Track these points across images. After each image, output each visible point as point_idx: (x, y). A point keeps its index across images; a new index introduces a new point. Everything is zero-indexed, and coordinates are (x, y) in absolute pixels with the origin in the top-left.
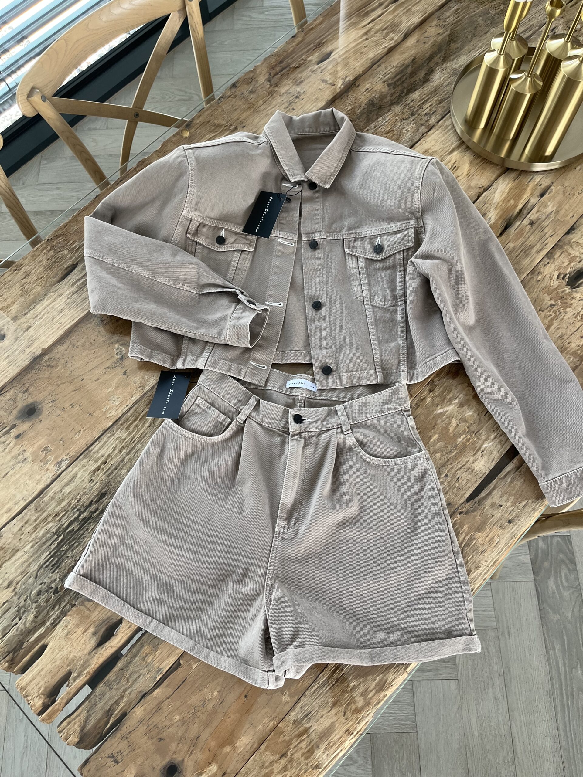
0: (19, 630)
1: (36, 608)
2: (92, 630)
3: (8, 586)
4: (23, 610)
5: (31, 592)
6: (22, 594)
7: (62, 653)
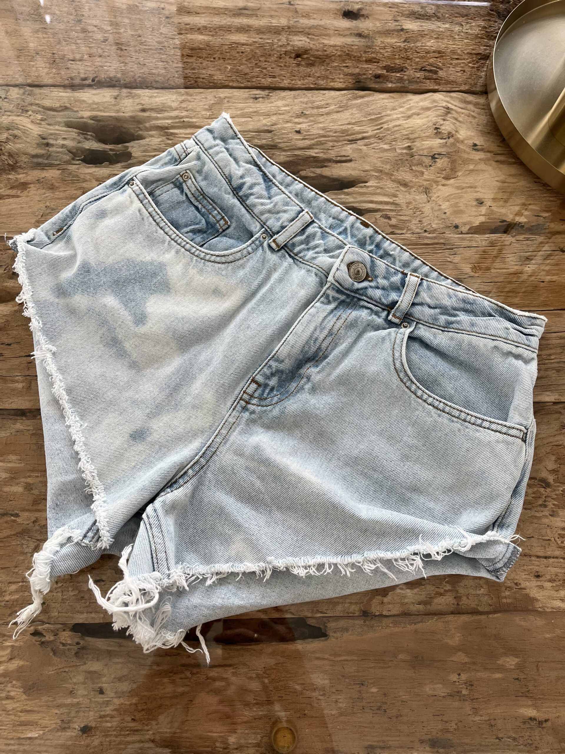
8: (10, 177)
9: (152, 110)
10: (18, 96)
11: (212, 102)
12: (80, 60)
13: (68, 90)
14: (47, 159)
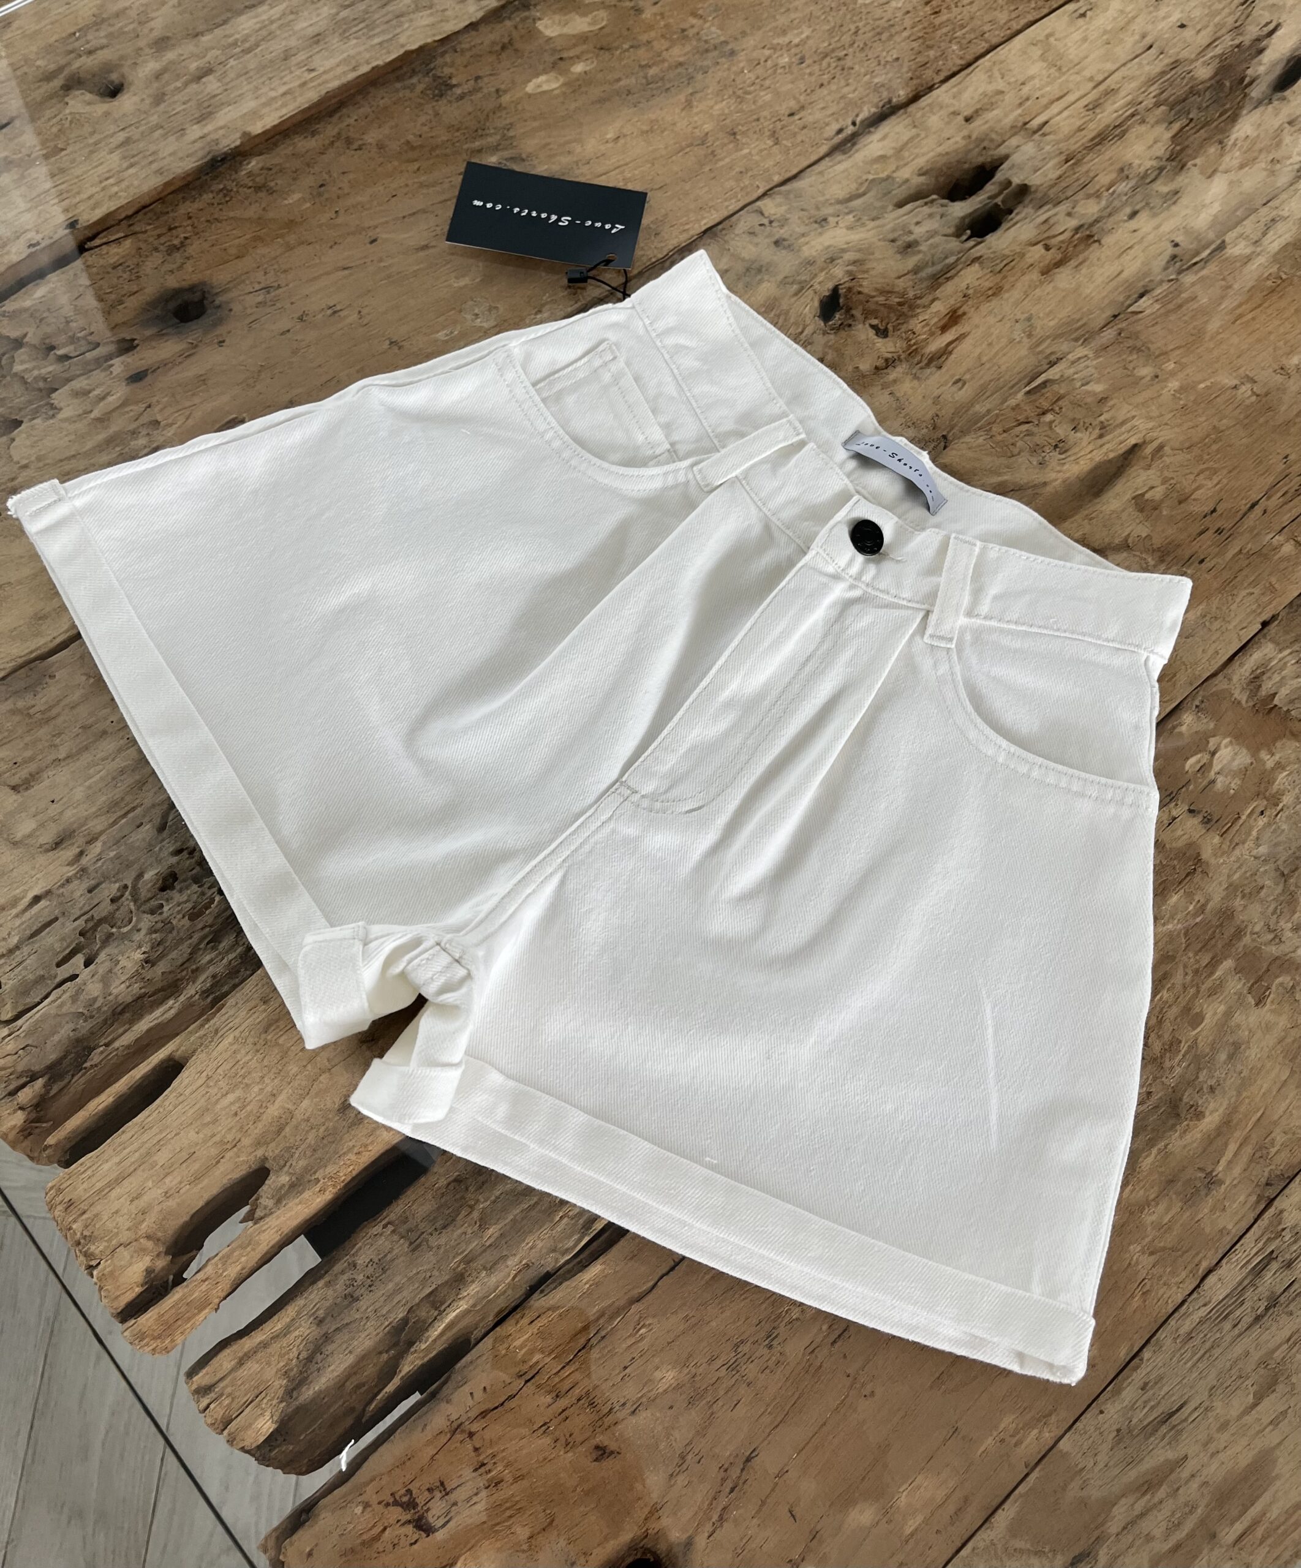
0: (82, 998)
3: (57, 844)
4: (105, 928)
5: (140, 875)
6: (106, 878)
8: (921, 318)
9: (977, 112)
10: (784, 208)
11: (1040, 52)
12: (802, 108)
13: (839, 157)
14: (933, 264)
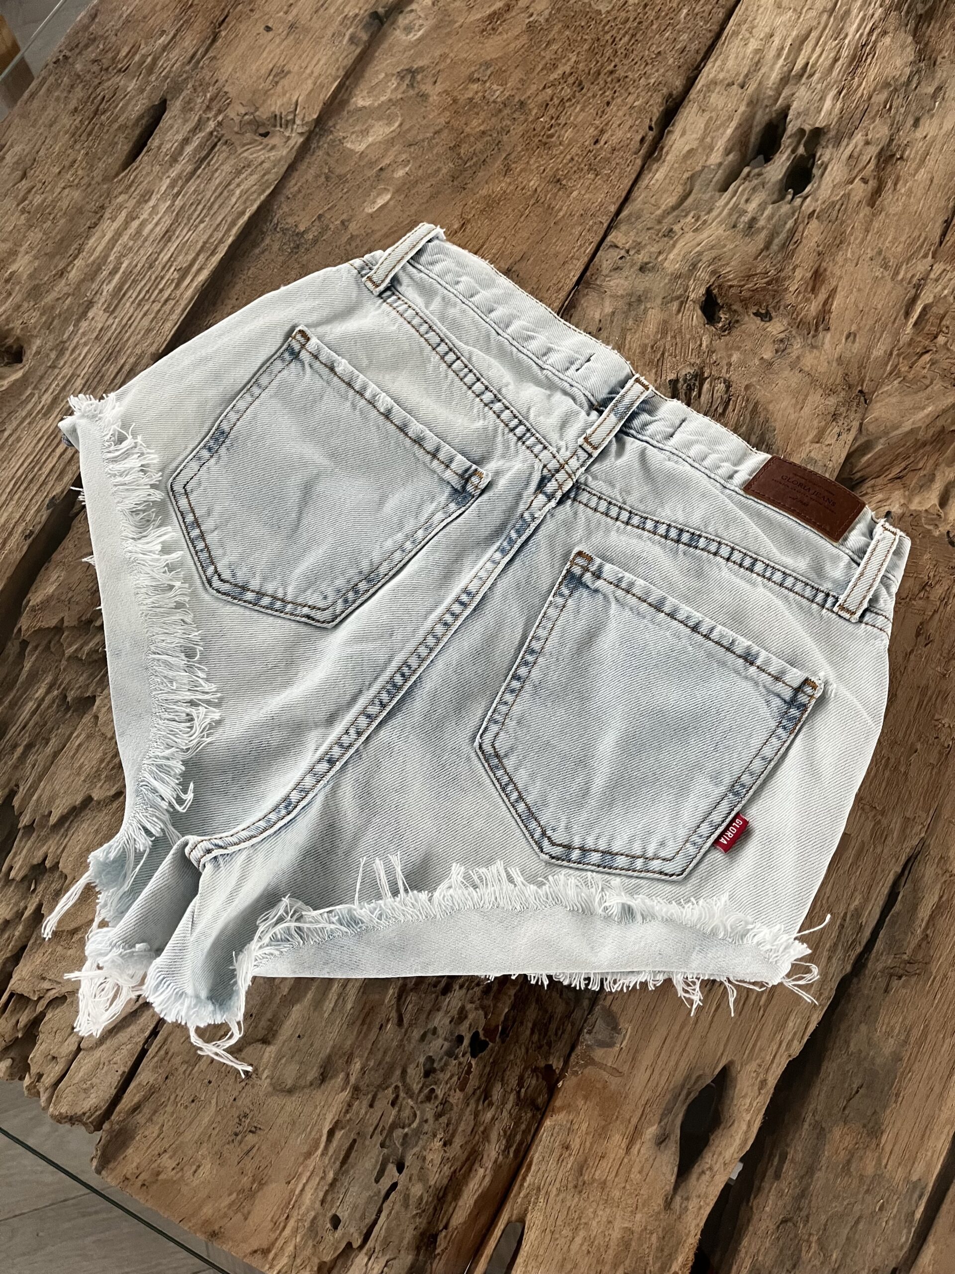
0: (413, 1201)
1: (438, 1116)
2: (651, 1131)
3: (323, 1077)
4: (398, 1133)
5: (404, 1072)
6: (378, 1087)
7: (582, 1234)
